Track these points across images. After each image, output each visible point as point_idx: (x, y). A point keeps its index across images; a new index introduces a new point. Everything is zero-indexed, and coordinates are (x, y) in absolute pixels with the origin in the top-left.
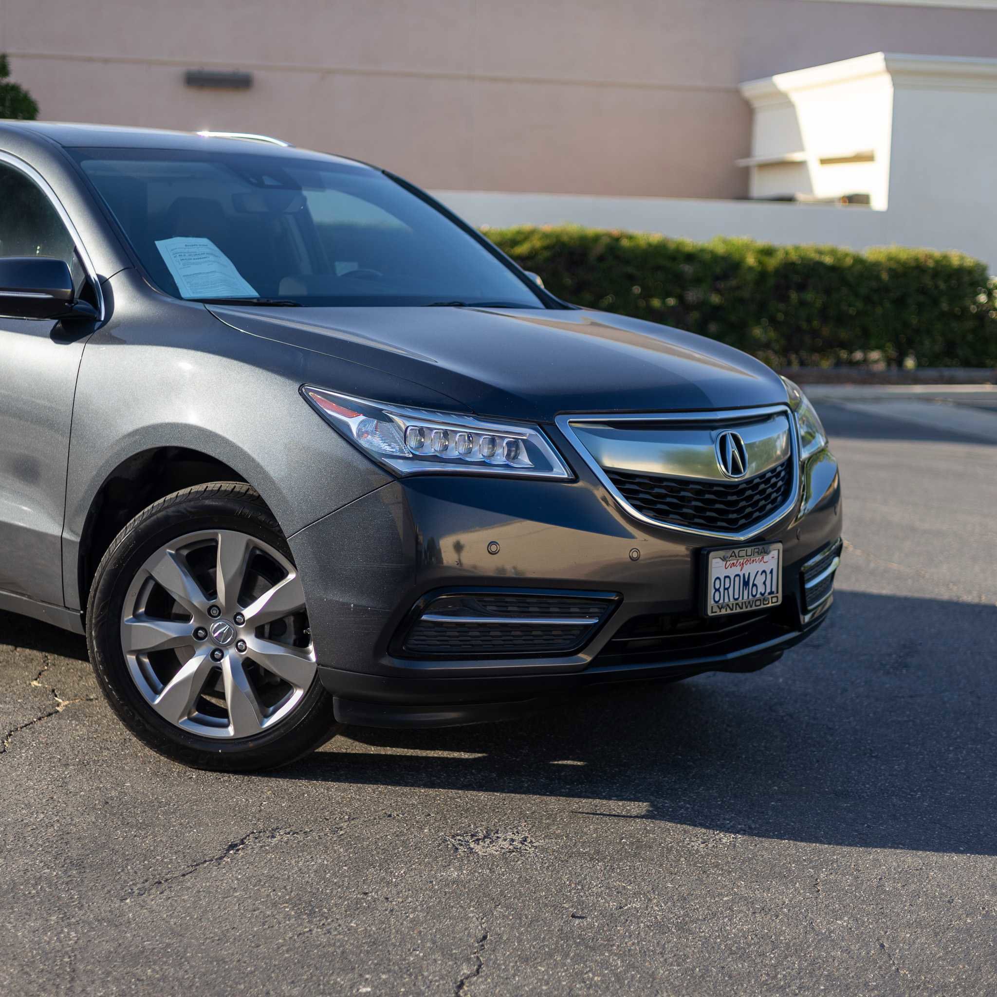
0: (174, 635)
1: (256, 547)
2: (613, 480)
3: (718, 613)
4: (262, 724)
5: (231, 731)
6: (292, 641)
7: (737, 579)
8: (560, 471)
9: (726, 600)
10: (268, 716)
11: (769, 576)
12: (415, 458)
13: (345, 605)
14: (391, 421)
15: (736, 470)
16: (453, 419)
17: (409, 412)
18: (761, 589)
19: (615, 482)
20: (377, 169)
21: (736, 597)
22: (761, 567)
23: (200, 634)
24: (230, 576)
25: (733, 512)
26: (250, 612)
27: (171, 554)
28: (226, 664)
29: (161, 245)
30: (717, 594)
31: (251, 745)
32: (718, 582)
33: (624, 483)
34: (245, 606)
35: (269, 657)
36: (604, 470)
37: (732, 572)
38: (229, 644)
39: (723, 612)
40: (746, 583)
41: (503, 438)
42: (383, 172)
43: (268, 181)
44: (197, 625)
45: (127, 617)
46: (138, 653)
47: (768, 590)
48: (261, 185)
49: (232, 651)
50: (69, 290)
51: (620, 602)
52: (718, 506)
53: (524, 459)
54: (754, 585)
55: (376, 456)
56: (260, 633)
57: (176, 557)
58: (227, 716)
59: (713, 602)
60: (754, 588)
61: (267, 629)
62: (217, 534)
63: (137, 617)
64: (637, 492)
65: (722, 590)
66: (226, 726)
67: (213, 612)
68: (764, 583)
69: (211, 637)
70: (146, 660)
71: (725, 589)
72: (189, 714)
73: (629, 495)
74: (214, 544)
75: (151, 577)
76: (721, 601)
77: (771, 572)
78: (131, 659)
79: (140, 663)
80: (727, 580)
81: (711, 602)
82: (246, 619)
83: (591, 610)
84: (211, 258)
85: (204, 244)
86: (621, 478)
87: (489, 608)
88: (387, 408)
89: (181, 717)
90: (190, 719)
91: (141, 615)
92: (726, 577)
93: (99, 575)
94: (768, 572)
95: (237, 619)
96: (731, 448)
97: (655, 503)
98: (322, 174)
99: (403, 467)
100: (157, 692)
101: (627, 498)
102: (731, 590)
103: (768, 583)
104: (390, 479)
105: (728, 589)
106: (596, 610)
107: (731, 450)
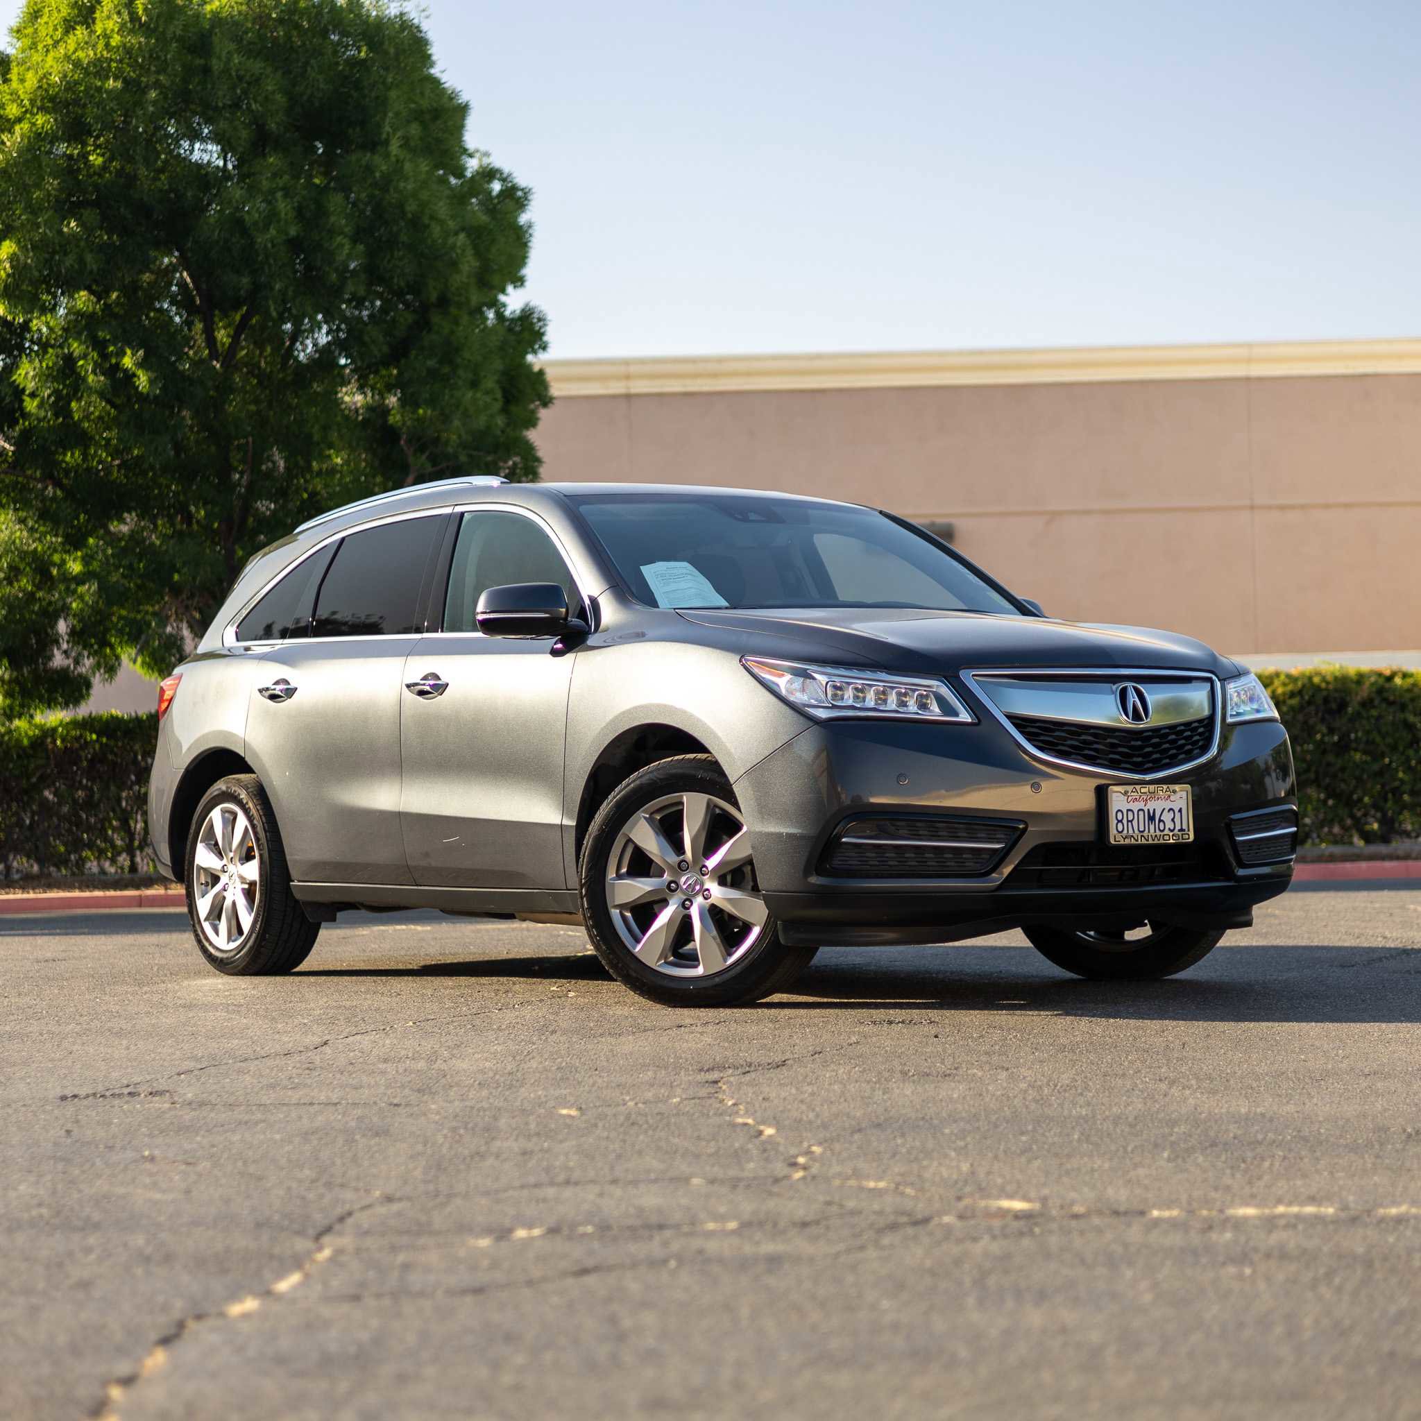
0: (650, 889)
1: (716, 806)
2: (1014, 724)
3: (1122, 842)
4: (725, 961)
5: (700, 971)
6: (750, 887)
7: (1141, 813)
8: (965, 717)
9: (1131, 831)
10: (730, 955)
11: (1178, 815)
12: (834, 707)
13: (780, 835)
14: (814, 678)
15: (1137, 717)
16: (869, 674)
17: (829, 670)
18: (1170, 825)
19: (1017, 726)
20: (876, 510)
21: (1142, 829)
22: (1168, 805)
23: (672, 887)
24: (694, 832)
25: (1139, 756)
26: (711, 863)
27: (645, 818)
28: (694, 912)
29: (645, 569)
30: (1120, 825)
31: (717, 980)
32: (1120, 814)
33: (1025, 727)
34: (708, 859)
35: (729, 900)
36: (1006, 716)
37: (1135, 806)
38: (697, 893)
39: (1127, 841)
40: (1151, 818)
41: (914, 691)
42: (881, 512)
43: (752, 516)
44: (670, 879)
45: (611, 874)
46: (622, 907)
47: (1178, 827)
48: (745, 519)
49: (699, 900)
50: (564, 610)
51: (1025, 830)
52: (1121, 749)
53: (935, 708)
54: (1160, 821)
55: (801, 706)
56: (722, 882)
57: (650, 821)
58: (697, 960)
59: (1115, 832)
60: (1161, 824)
61: (729, 878)
62: (682, 796)
63: (619, 876)
64: (1037, 735)
65: (1125, 821)
66: (696, 967)
67: (682, 867)
68: (1173, 820)
69: (682, 889)
70: (628, 914)
71: (1128, 821)
72: (666, 958)
73: (1030, 737)
74: (681, 807)
75: (630, 840)
76: (1125, 831)
77: (1180, 811)
78: (615, 913)
79: (624, 918)
80: (1130, 813)
81: (1113, 831)
82: (710, 869)
83: (998, 836)
84: (689, 577)
85: (683, 567)
86: (1022, 723)
87: (901, 832)
88: (811, 668)
89: (659, 960)
90: (666, 962)
91: (623, 874)
92: (1128, 810)
93: (588, 842)
94: (1176, 811)
95: (702, 870)
96: (1132, 698)
97: (1057, 744)
98: (810, 511)
99: (822, 714)
100: (638, 941)
101: (1029, 740)
102: (1135, 823)
103: (1177, 820)
104: (811, 724)
105: (1131, 821)
106: (1002, 836)
107: (1132, 700)
